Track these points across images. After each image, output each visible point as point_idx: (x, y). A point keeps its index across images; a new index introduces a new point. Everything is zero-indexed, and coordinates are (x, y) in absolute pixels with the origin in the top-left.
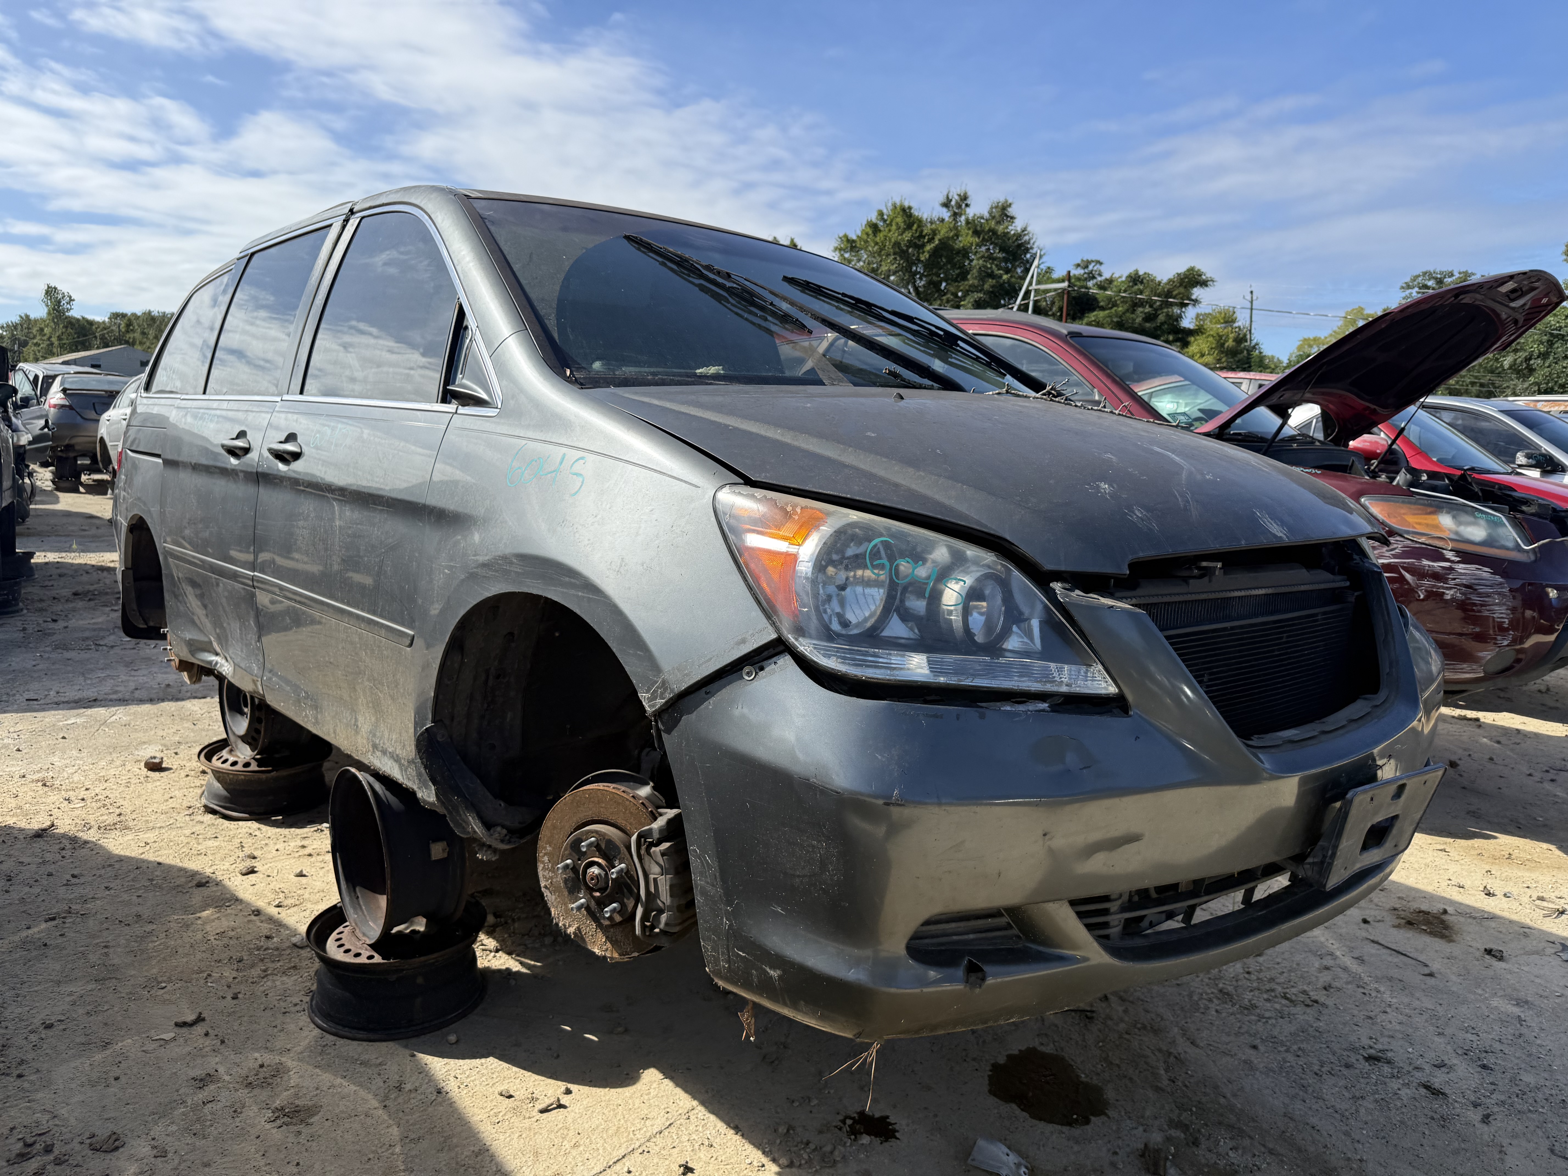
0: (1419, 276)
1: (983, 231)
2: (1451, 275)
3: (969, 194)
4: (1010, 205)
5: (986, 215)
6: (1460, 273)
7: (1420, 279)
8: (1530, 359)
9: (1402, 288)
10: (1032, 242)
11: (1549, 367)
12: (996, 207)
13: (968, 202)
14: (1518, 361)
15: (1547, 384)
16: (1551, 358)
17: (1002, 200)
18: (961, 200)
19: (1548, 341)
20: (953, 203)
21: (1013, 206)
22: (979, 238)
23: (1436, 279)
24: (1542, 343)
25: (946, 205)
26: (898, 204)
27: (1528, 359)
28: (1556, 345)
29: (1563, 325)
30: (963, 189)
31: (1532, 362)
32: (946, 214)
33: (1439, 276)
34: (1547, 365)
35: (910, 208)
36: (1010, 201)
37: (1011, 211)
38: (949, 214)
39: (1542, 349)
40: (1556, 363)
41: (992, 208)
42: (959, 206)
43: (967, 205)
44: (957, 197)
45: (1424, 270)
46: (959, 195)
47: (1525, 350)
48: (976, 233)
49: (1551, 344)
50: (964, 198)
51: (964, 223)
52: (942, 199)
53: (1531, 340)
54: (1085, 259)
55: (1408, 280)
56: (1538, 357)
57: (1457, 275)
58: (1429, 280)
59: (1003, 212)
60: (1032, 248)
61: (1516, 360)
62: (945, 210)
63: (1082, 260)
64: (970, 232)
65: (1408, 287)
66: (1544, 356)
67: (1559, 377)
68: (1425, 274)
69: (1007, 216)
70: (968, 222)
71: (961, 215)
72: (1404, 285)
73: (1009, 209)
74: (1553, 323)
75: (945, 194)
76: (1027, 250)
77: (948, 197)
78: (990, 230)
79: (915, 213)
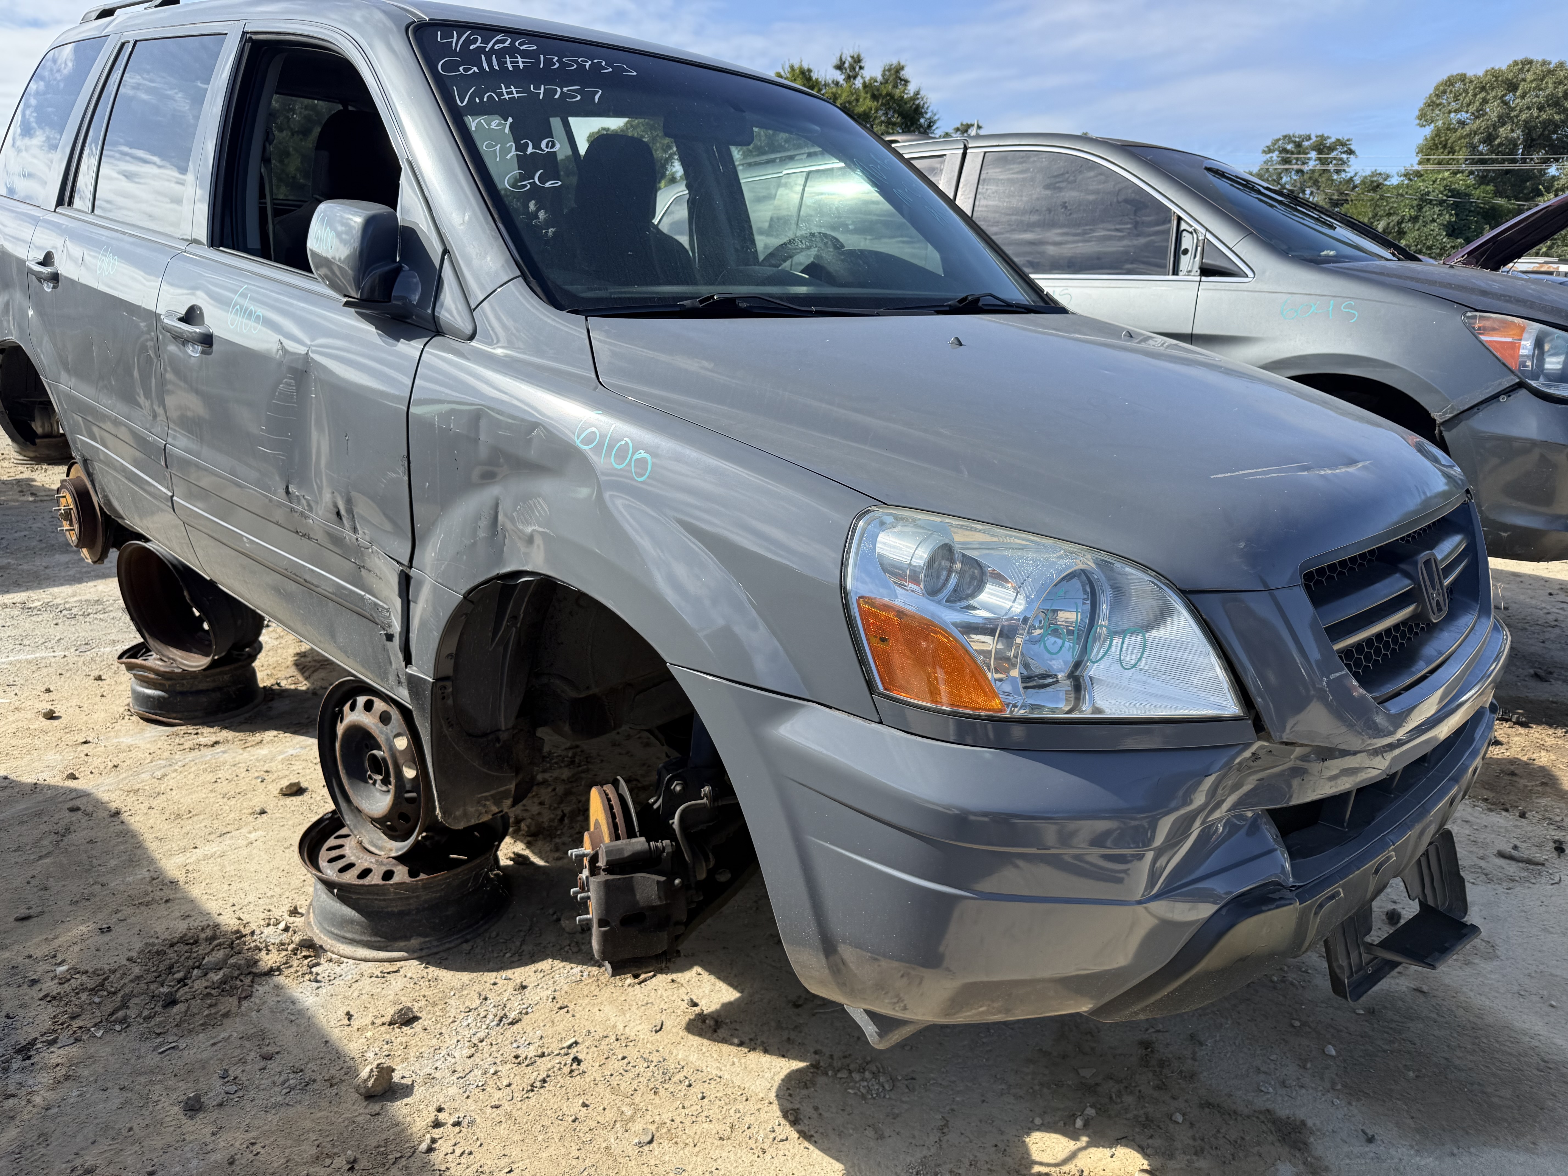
0: (1279, 139)
1: (881, 95)
2: (1309, 138)
3: (862, 56)
4: (902, 68)
5: (879, 78)
6: (1317, 137)
7: (1280, 142)
8: (1402, 222)
9: (1264, 152)
10: (926, 106)
11: (1418, 230)
12: (889, 70)
13: (862, 64)
14: (1391, 224)
15: (1416, 246)
16: (1421, 222)
17: (895, 62)
18: (855, 62)
19: (1417, 205)
20: (847, 65)
21: (906, 69)
22: (878, 102)
23: (1295, 142)
24: (1413, 208)
25: (840, 67)
26: (796, 66)
27: (1399, 223)
28: (1424, 210)
29: (1431, 190)
30: (856, 50)
31: (1403, 225)
32: (840, 77)
33: (1297, 140)
34: (1416, 228)
35: (810, 71)
36: (902, 63)
37: (905, 74)
38: (843, 77)
39: (1413, 213)
40: (1424, 226)
41: (884, 71)
42: (852, 68)
43: (861, 68)
44: (850, 59)
45: (1284, 134)
46: (852, 57)
47: (1398, 214)
48: (875, 97)
49: (1420, 208)
50: (857, 60)
51: (861, 86)
52: (835, 61)
53: (1403, 204)
54: (964, 123)
55: (1269, 143)
56: (1409, 220)
57: (1314, 139)
58: (1288, 143)
59: (895, 74)
60: (926, 113)
61: (1389, 224)
62: (838, 72)
63: (962, 124)
64: (869, 95)
65: (1269, 150)
66: (1414, 219)
67: (1427, 239)
68: (1285, 137)
69: (901, 80)
70: (865, 86)
71: (855, 77)
72: (1266, 149)
73: (902, 73)
74: (1422, 188)
75: (838, 56)
76: (921, 114)
77: (841, 59)
78: (888, 94)
79: (814, 76)
